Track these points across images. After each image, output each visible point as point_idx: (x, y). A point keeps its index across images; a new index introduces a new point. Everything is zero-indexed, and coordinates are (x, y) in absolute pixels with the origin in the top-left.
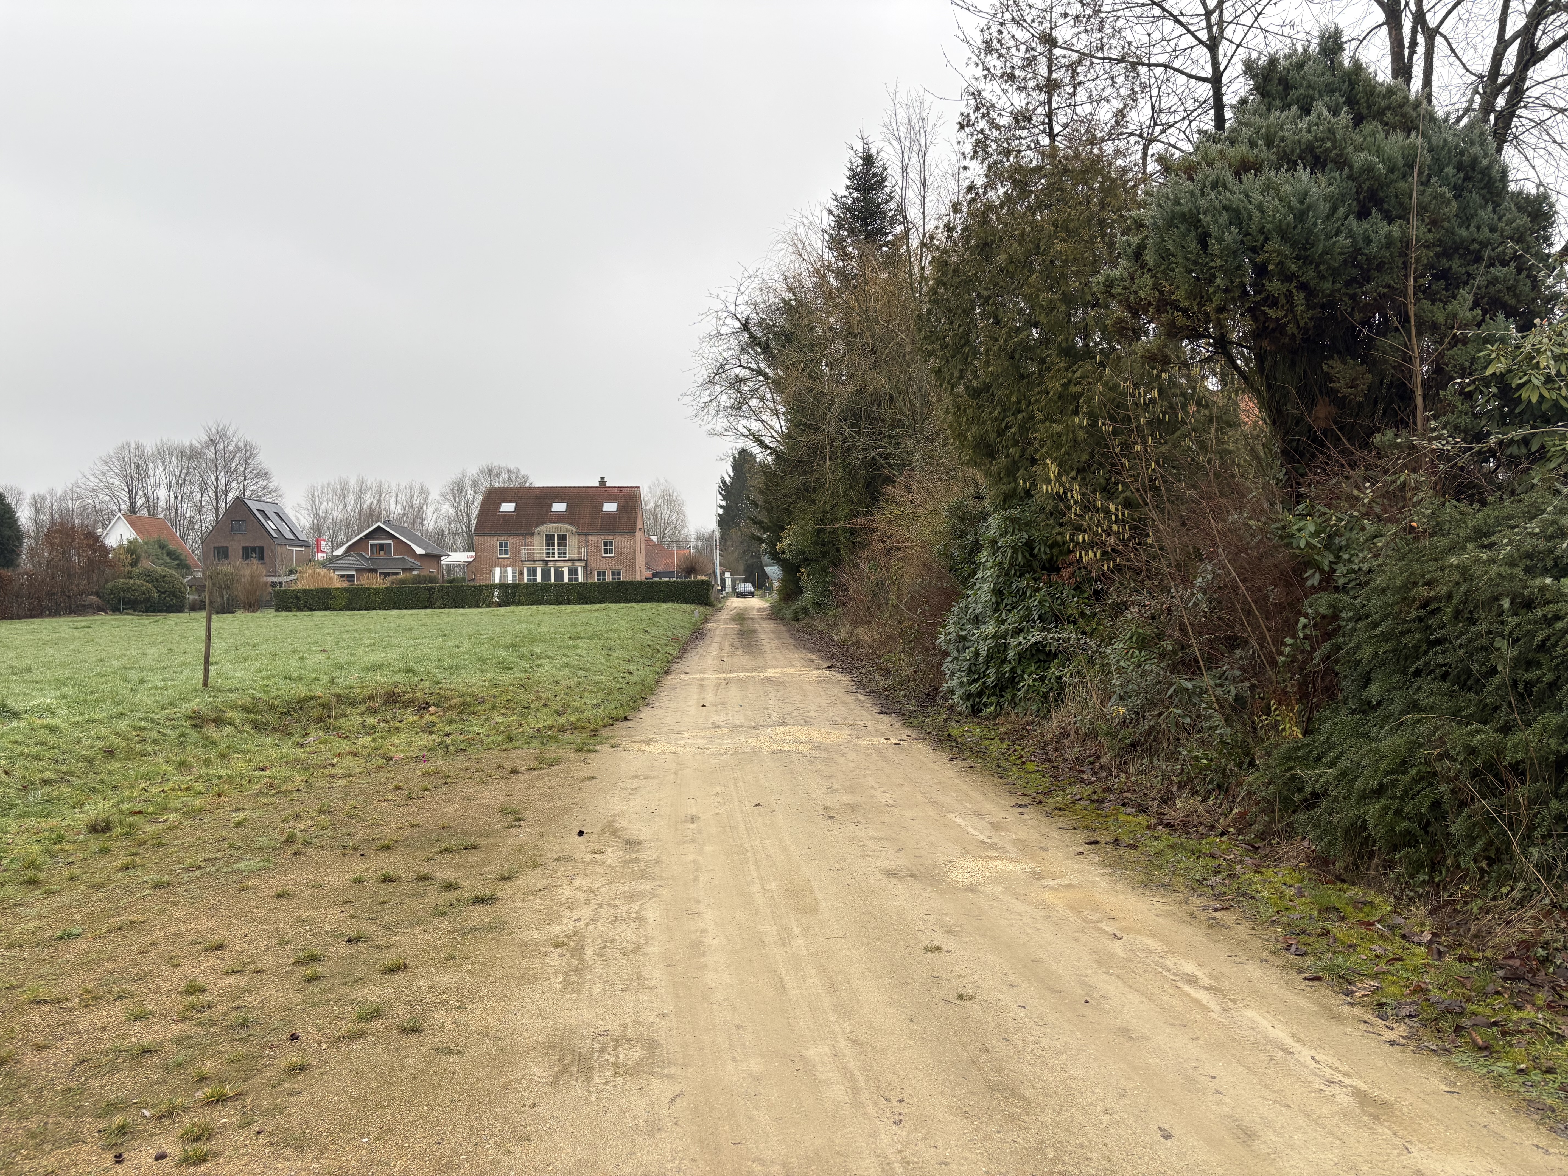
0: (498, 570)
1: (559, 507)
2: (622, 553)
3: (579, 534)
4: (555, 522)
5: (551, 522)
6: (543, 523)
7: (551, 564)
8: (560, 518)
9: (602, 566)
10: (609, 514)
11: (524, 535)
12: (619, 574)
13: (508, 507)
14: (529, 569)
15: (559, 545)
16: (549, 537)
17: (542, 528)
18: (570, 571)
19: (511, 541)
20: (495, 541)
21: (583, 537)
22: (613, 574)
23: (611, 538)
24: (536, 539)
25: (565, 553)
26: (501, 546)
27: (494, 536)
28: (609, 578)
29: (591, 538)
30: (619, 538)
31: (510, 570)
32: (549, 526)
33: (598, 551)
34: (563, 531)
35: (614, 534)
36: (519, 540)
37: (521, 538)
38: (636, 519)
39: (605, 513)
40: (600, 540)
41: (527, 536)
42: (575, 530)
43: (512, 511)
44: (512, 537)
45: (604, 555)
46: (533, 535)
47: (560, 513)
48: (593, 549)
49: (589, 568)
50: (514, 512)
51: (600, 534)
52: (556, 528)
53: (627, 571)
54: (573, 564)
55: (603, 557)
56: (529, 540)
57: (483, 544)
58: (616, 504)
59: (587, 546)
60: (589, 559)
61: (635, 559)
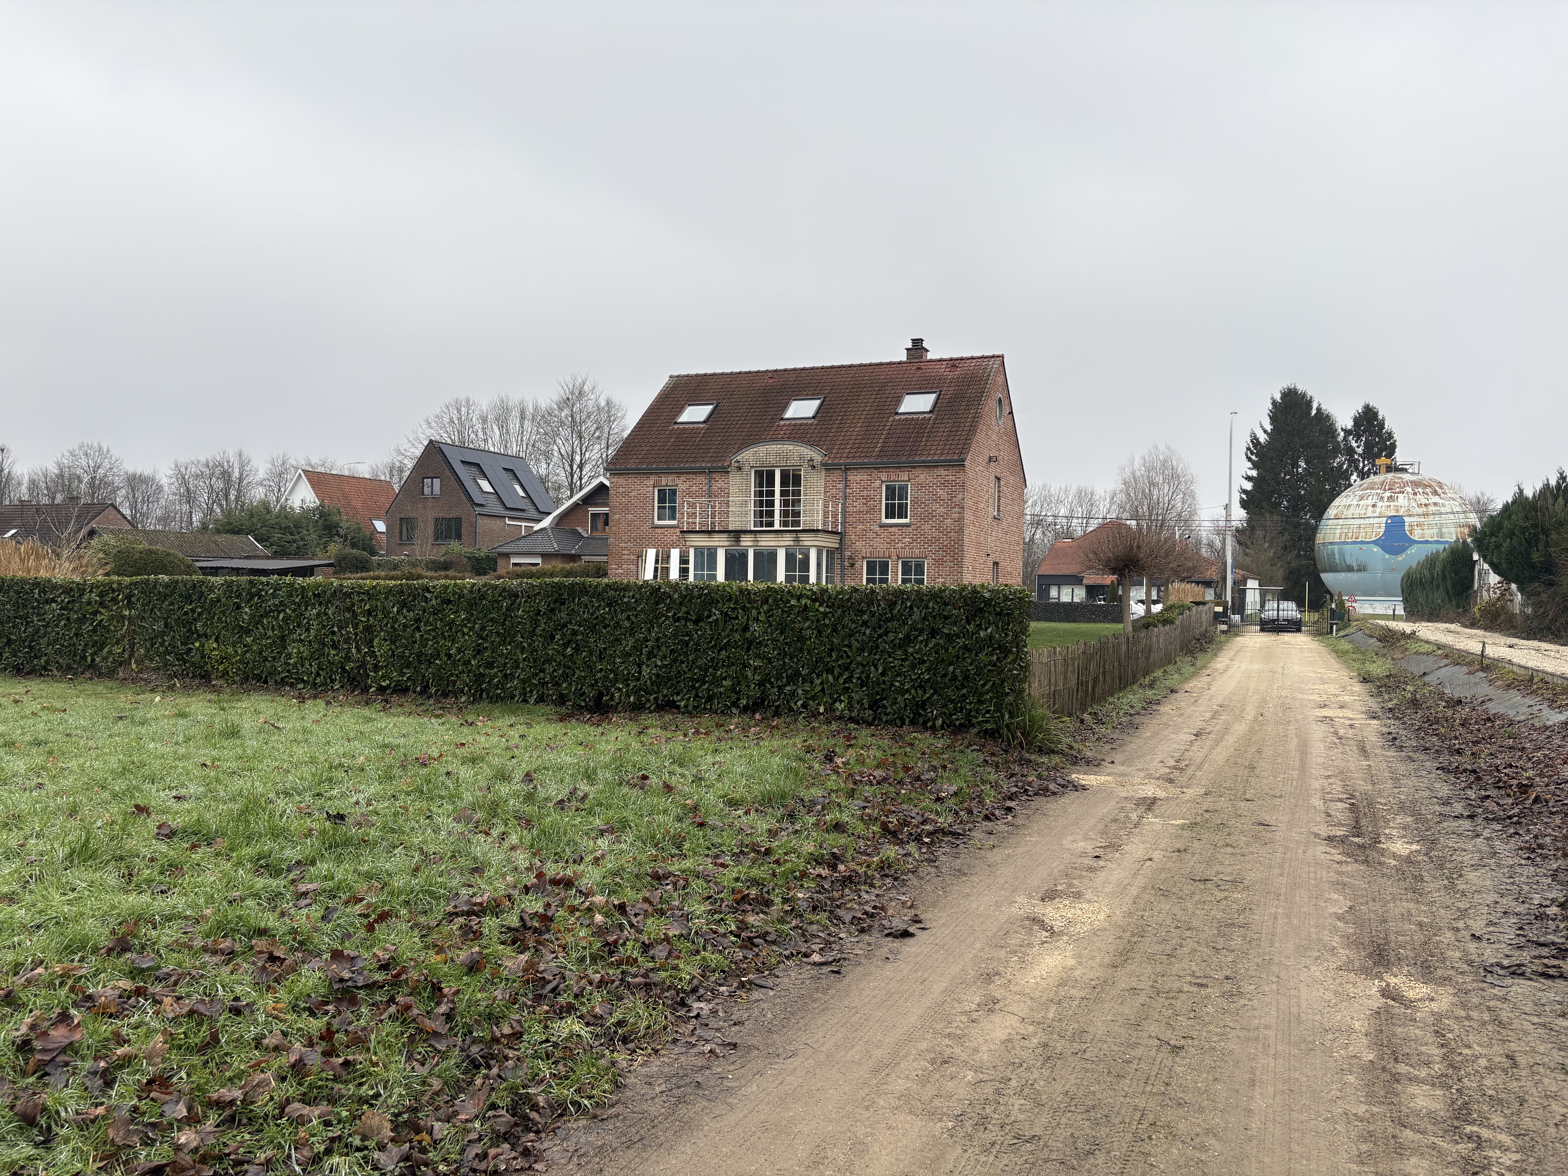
1: (802, 409)
2: (930, 516)
3: (828, 468)
8: (796, 432)
9: (881, 548)
10: (915, 422)
11: (710, 472)
12: (920, 569)
13: (695, 414)
14: (699, 551)
15: (784, 494)
16: (765, 478)
17: (751, 455)
19: (682, 487)
20: (650, 488)
21: (836, 475)
22: (906, 569)
23: (904, 476)
24: (734, 482)
25: (797, 515)
26: (661, 500)
27: (647, 473)
28: (896, 579)
29: (857, 478)
30: (923, 476)
31: (675, 554)
32: (768, 450)
33: (872, 510)
34: (798, 461)
35: (914, 466)
36: (700, 484)
37: (702, 479)
38: (973, 429)
39: (903, 417)
40: (878, 483)
41: (714, 476)
42: (818, 458)
43: (702, 420)
44: (683, 478)
45: (885, 521)
46: (728, 472)
47: (799, 422)
48: (859, 505)
49: (847, 553)
50: (704, 422)
51: (877, 467)
52: (778, 454)
53: (938, 562)
54: (797, 540)
55: (883, 526)
56: (719, 483)
57: (625, 494)
58: (932, 397)
59: (845, 498)
60: (850, 530)
61: (961, 531)
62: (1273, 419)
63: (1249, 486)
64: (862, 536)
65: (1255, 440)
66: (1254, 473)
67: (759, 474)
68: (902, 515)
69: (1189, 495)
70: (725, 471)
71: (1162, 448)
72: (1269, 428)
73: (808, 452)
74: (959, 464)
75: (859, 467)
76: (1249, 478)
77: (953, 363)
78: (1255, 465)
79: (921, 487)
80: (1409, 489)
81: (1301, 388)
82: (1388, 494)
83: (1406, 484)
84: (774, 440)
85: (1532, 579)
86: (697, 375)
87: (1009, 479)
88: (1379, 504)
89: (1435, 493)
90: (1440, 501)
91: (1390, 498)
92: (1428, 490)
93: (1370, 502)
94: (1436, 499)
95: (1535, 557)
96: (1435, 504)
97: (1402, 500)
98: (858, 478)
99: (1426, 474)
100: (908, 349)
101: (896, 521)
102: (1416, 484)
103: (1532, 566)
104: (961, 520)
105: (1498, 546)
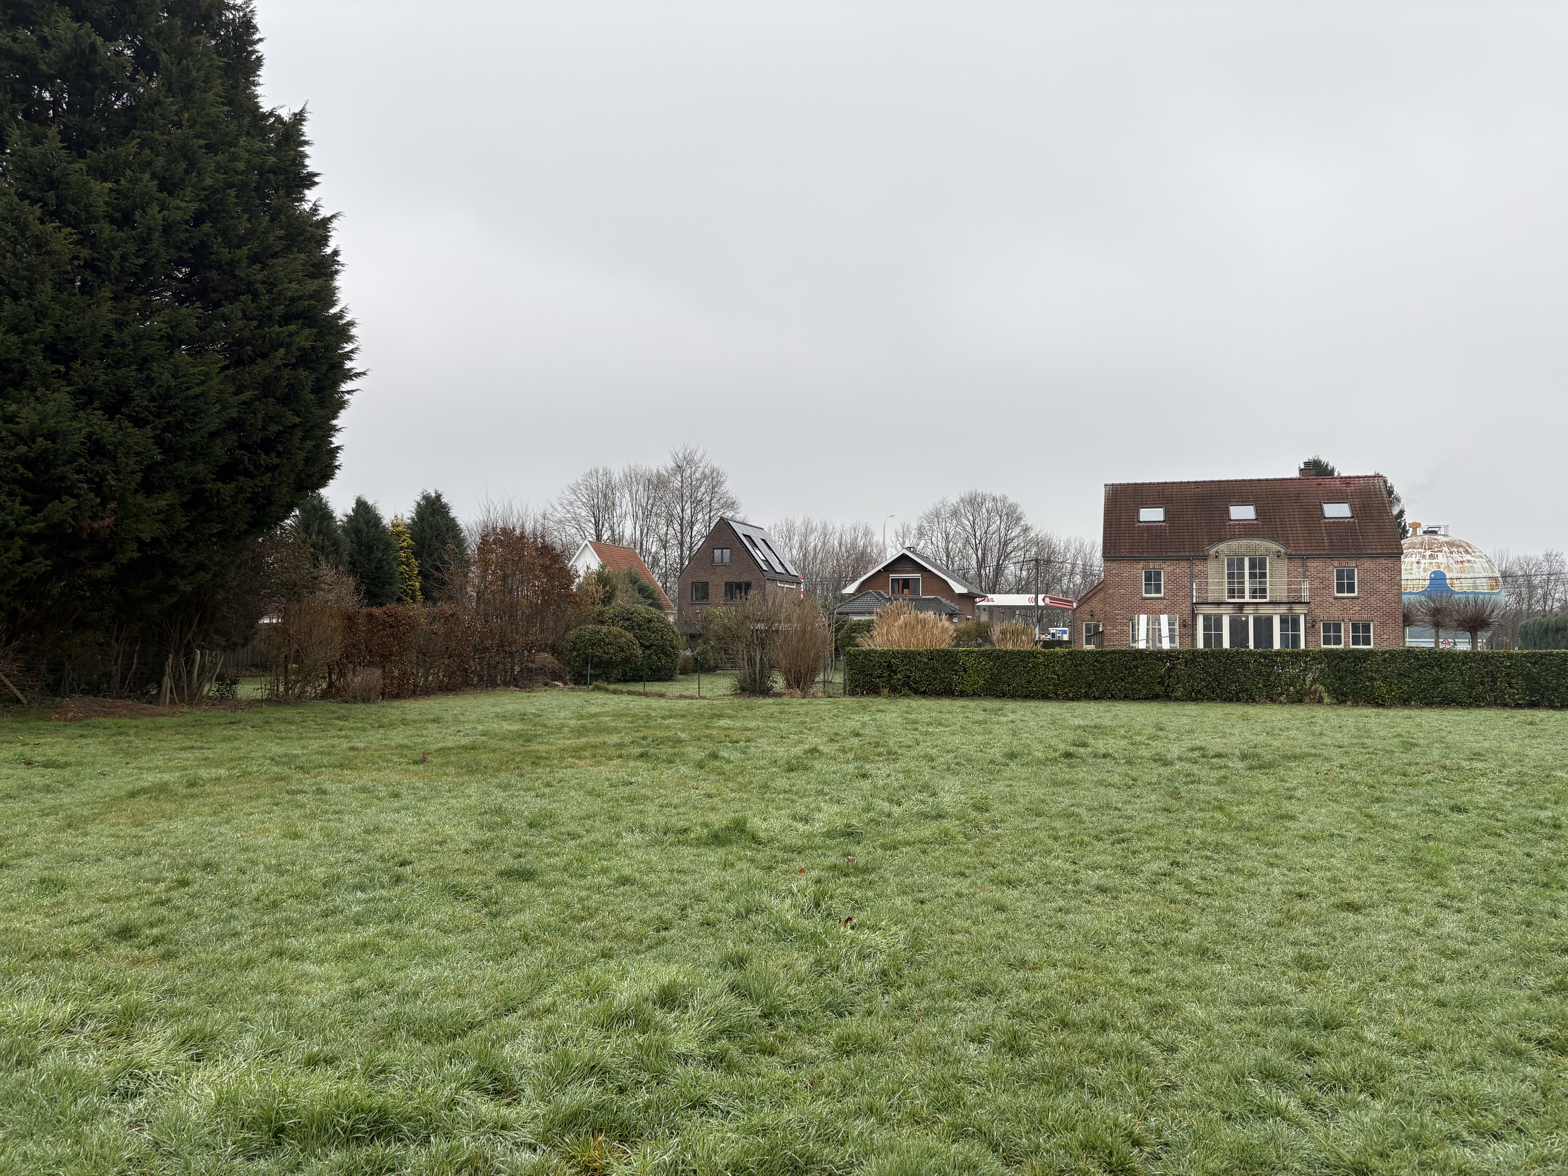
0: (1143, 618)
1: (1242, 513)
2: (1374, 592)
3: (1290, 557)
4: (1240, 536)
5: (1233, 537)
6: (1221, 540)
7: (1248, 610)
8: (1246, 530)
9: (1335, 613)
10: (1337, 524)
13: (1152, 515)
14: (1207, 618)
15: (1252, 576)
16: (1236, 564)
17: (1223, 547)
18: (1283, 621)
19: (1166, 570)
20: (1139, 571)
21: (1298, 563)
22: (1356, 629)
23: (1352, 564)
24: (1211, 567)
25: (1263, 591)
26: (1148, 578)
27: (1138, 560)
28: (1348, 636)
29: (1313, 564)
30: (1368, 564)
31: (1164, 619)
32: (1234, 544)
33: (1327, 587)
34: (1261, 551)
35: (1359, 557)
36: (1182, 568)
37: (1185, 564)
39: (1331, 520)
40: (1330, 569)
41: (1195, 562)
42: (1283, 550)
43: (1161, 519)
44: (1168, 563)
45: (1337, 595)
46: (1207, 559)
47: (1245, 522)
48: (1316, 584)
49: (1309, 618)
50: (1165, 521)
51: (1331, 558)
52: (1248, 547)
53: (1383, 624)
55: (1336, 598)
56: (1199, 567)
57: (1118, 575)
58: (1346, 506)
60: (1310, 601)
61: (1399, 602)
64: (1320, 605)
67: (1231, 561)
68: (1350, 590)
70: (1205, 558)
73: (1274, 546)
74: (1396, 556)
75: (1315, 557)
79: (1365, 571)
88: (1423, 561)
90: (1472, 559)
91: (1431, 556)
92: (1461, 550)
93: (1414, 559)
94: (1468, 557)
96: (1469, 561)
97: (1441, 558)
98: (1315, 565)
100: (1301, 469)
101: (1346, 595)
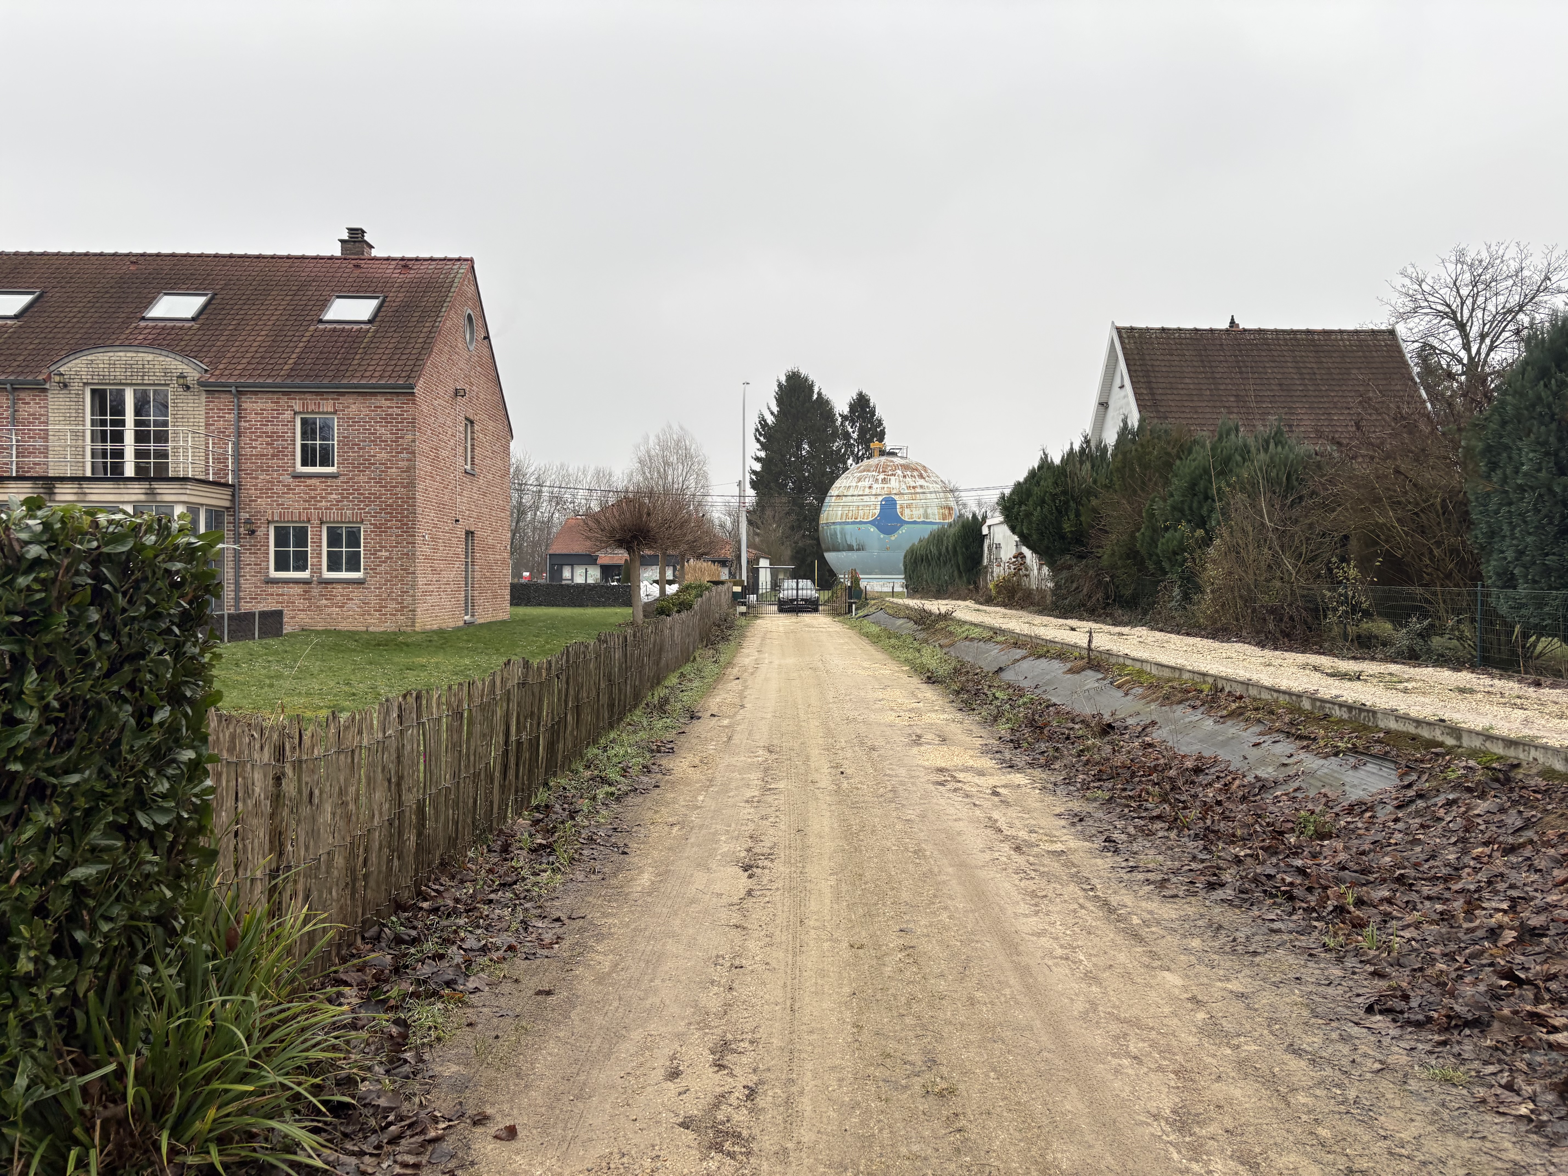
1: (174, 307)
2: (366, 464)
3: (211, 389)
9: (297, 506)
10: (347, 335)
11: (13, 389)
12: (353, 538)
15: (141, 427)
16: (108, 401)
17: (77, 364)
21: (224, 401)
23: (328, 406)
24: (55, 405)
28: (319, 552)
29: (254, 405)
30: (355, 407)
32: (101, 359)
33: (283, 454)
34: (156, 376)
35: (339, 392)
38: (427, 347)
39: (329, 326)
40: (288, 415)
41: (22, 395)
42: (193, 374)
43: (12, 313)
45: (301, 469)
46: (45, 390)
47: (170, 324)
48: (260, 446)
49: (244, 516)
50: (16, 317)
51: (289, 393)
52: (128, 366)
53: (380, 529)
54: (151, 493)
55: (297, 476)
56: (29, 407)
58: (372, 304)
59: (239, 434)
60: (247, 482)
61: (411, 485)
62: (780, 401)
63: (758, 467)
64: (267, 490)
65: (763, 422)
66: (762, 454)
67: (98, 395)
68: (326, 461)
69: (702, 476)
70: (40, 389)
71: (676, 427)
72: (775, 409)
73: (176, 365)
74: (406, 392)
75: (258, 390)
76: (758, 459)
77: (405, 263)
78: (764, 447)
79: (351, 421)
80: (899, 472)
81: (803, 372)
82: (882, 476)
83: (896, 467)
84: (127, 345)
85: (1064, 551)
86: (16, 254)
87: (486, 425)
88: (875, 486)
89: (921, 476)
90: (925, 484)
91: (884, 480)
92: (915, 473)
93: (867, 483)
94: (921, 482)
95: (1067, 527)
96: (921, 487)
97: (894, 483)
98: (258, 406)
99: (914, 457)
100: (342, 241)
101: (317, 469)
102: (905, 467)
103: (1063, 537)
104: (410, 469)
105: (1028, 515)
